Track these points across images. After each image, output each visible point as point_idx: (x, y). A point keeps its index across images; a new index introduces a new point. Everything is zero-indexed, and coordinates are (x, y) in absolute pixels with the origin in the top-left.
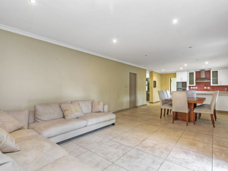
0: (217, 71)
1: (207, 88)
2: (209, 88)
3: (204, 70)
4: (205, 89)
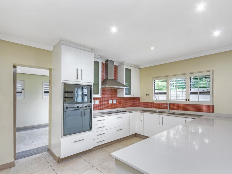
0: (130, 70)
2: (115, 102)
4: (111, 104)
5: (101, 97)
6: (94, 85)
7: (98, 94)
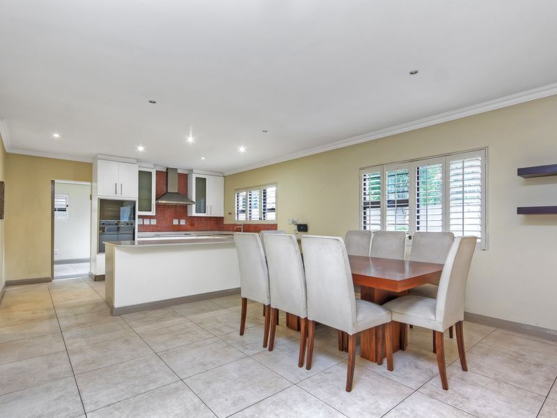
0: (205, 179)
1: (179, 222)
2: (183, 222)
3: (176, 169)
4: (175, 225)
5: (154, 214)
6: (139, 200)
7: (151, 211)
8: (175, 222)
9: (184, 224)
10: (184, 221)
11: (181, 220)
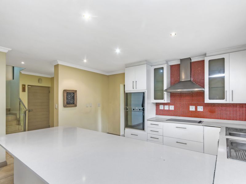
1: (196, 108)
2: (200, 109)
3: (190, 59)
4: (192, 111)
5: (165, 102)
7: (163, 99)
8: (192, 108)
9: (202, 110)
10: (202, 107)
11: (198, 107)
